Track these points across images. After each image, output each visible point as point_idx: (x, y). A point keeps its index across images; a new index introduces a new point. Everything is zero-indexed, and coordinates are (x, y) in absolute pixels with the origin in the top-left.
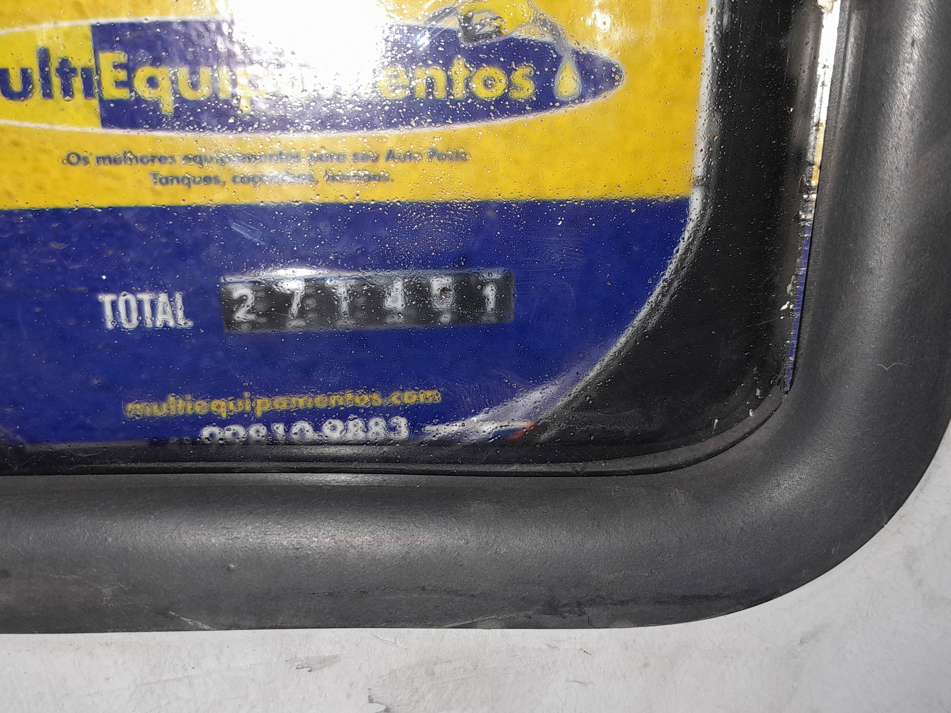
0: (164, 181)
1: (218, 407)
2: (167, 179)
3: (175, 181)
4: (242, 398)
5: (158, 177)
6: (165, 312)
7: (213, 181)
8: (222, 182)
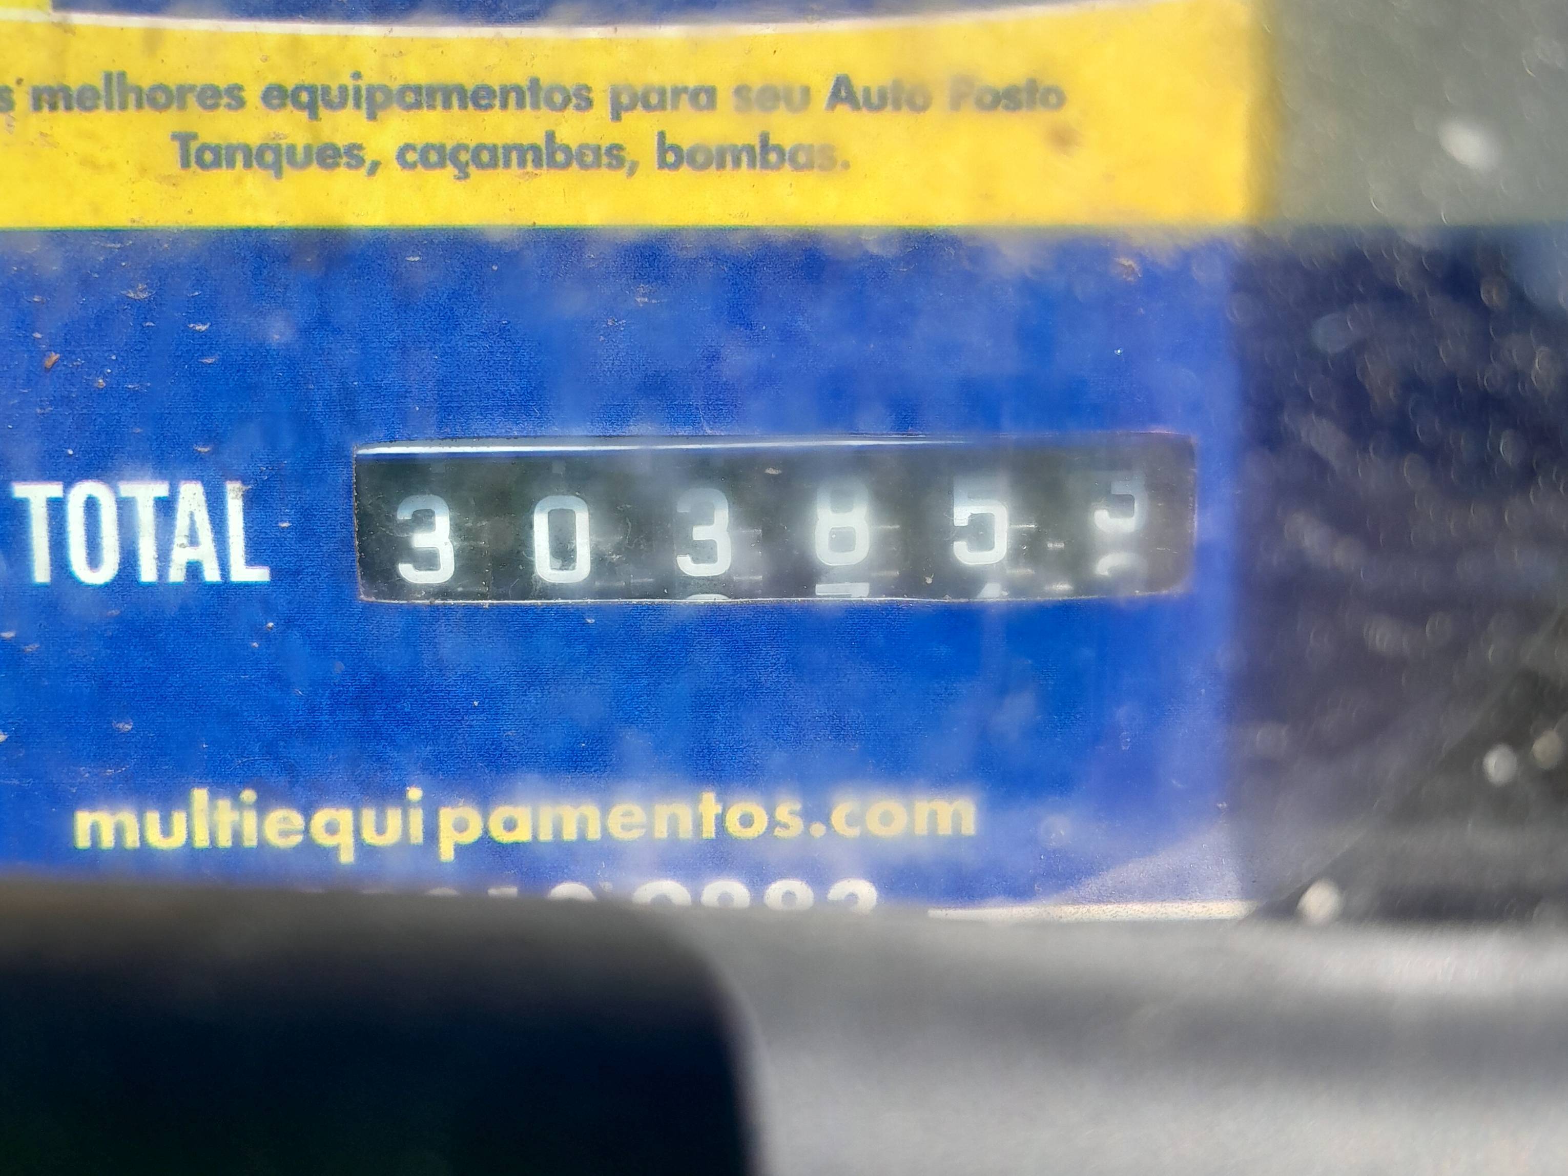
1: (332, 829)
4: (404, 804)
5: (194, 146)
6: (193, 539)
7: (345, 160)
8: (368, 164)
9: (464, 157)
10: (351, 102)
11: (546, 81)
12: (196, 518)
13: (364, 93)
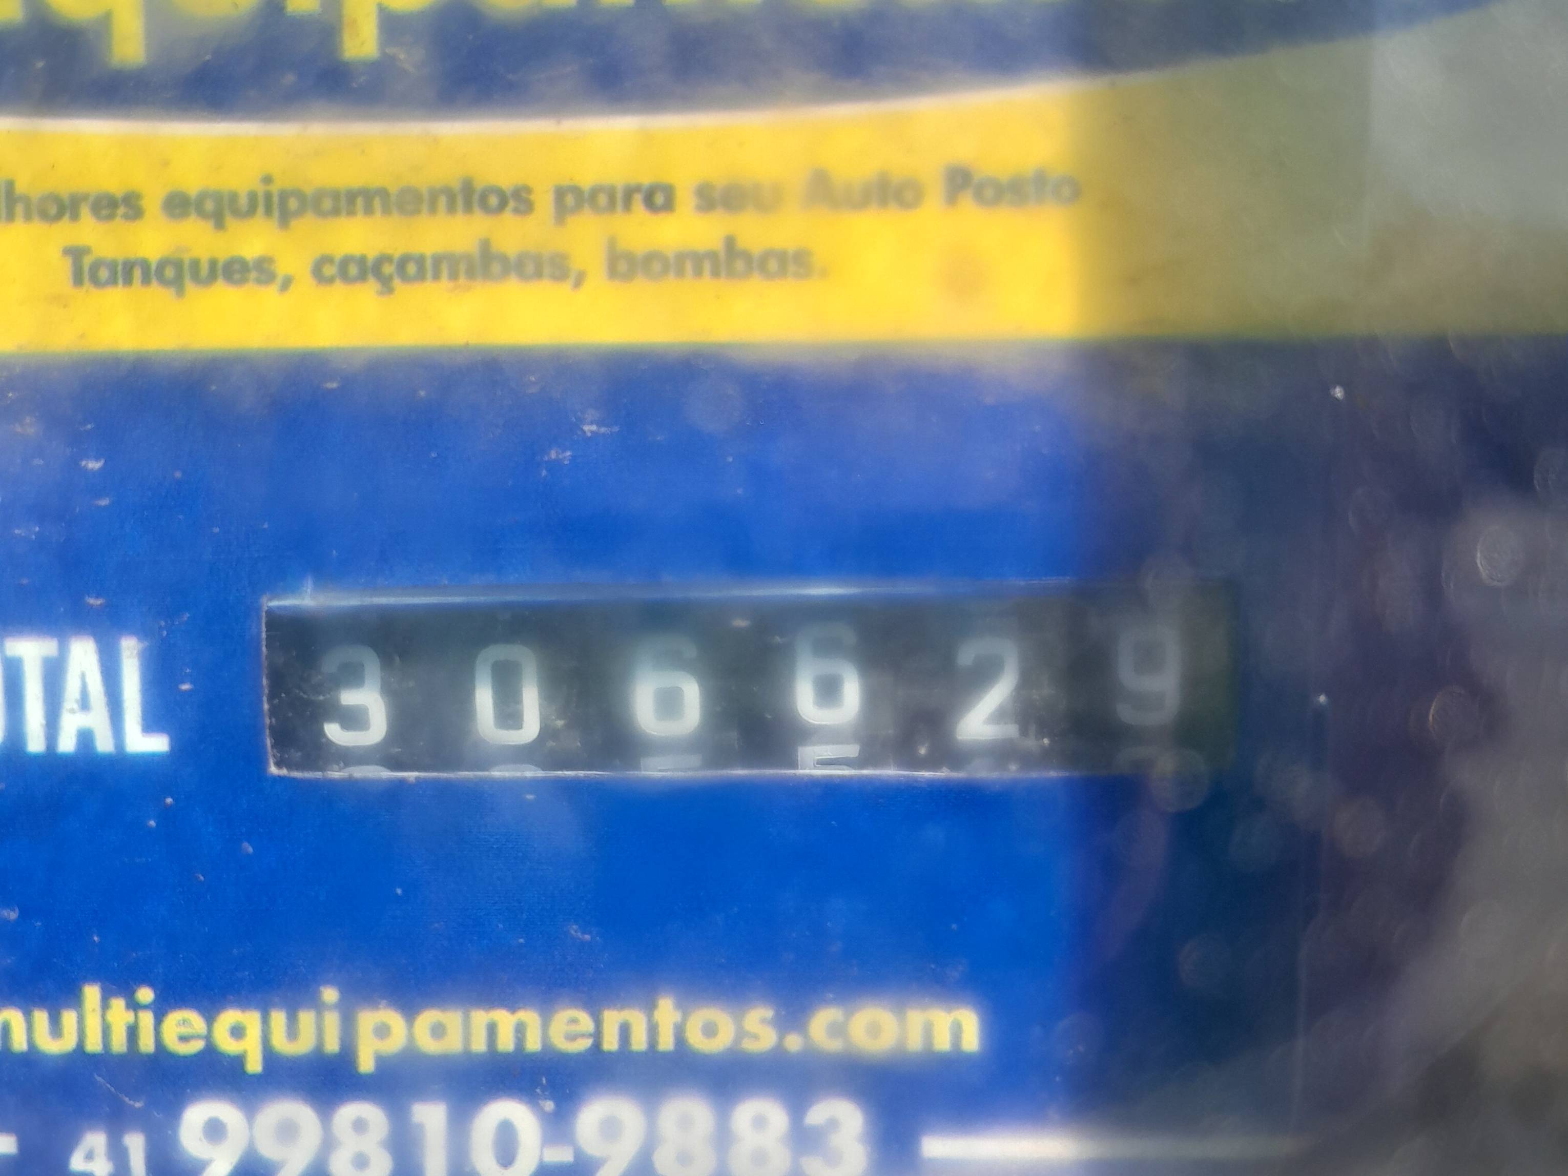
0: (104, 274)
1: (237, 1032)
2: (112, 266)
3: (137, 273)
4: (318, 1006)
5: (87, 261)
6: (84, 704)
7: (253, 275)
8: (279, 280)
9: (388, 269)
10: (261, 209)
11: (480, 184)
12: (88, 680)
13: (276, 199)
